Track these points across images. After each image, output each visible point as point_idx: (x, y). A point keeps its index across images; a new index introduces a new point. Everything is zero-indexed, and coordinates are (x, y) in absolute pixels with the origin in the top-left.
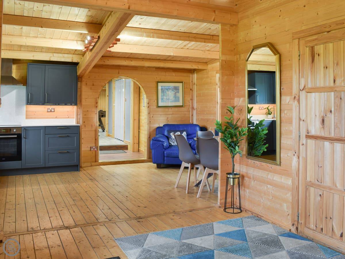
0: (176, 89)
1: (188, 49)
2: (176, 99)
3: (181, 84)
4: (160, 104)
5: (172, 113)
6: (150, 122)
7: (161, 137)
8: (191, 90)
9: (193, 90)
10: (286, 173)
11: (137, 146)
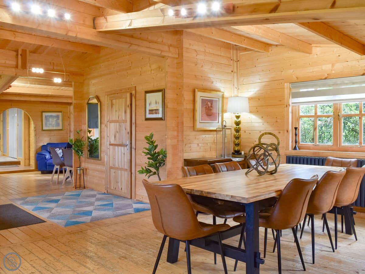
0: (57, 117)
1: (62, 90)
2: (58, 125)
3: (61, 113)
4: (44, 128)
5: (53, 135)
6: (36, 142)
7: (45, 152)
8: (69, 117)
9: (70, 118)
10: (103, 164)
11: (27, 161)
